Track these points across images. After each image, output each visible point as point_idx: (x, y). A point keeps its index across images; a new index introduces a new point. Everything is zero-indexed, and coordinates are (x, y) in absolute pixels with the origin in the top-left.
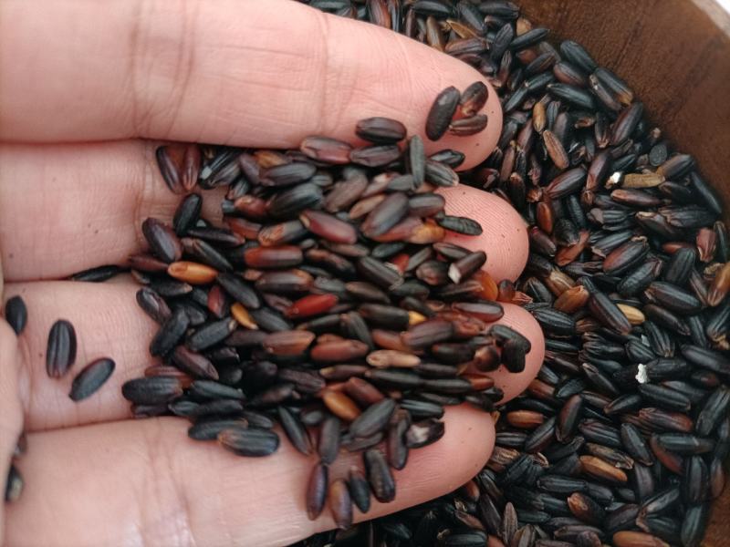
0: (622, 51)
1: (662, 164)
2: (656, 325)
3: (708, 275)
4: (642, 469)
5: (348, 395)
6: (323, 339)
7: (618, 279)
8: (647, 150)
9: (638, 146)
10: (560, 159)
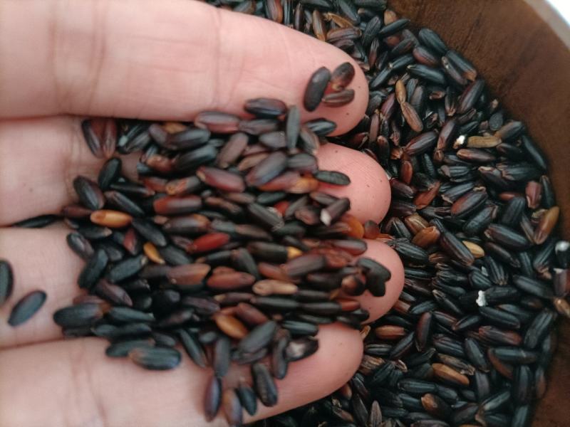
0: (468, 37)
1: (499, 129)
2: (493, 259)
3: (534, 219)
4: (481, 375)
5: (238, 318)
6: (217, 271)
7: (463, 221)
8: (487, 117)
9: (480, 114)
10: (416, 124)
